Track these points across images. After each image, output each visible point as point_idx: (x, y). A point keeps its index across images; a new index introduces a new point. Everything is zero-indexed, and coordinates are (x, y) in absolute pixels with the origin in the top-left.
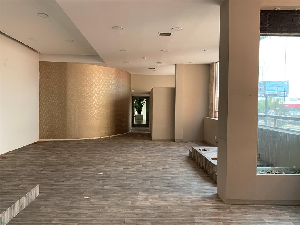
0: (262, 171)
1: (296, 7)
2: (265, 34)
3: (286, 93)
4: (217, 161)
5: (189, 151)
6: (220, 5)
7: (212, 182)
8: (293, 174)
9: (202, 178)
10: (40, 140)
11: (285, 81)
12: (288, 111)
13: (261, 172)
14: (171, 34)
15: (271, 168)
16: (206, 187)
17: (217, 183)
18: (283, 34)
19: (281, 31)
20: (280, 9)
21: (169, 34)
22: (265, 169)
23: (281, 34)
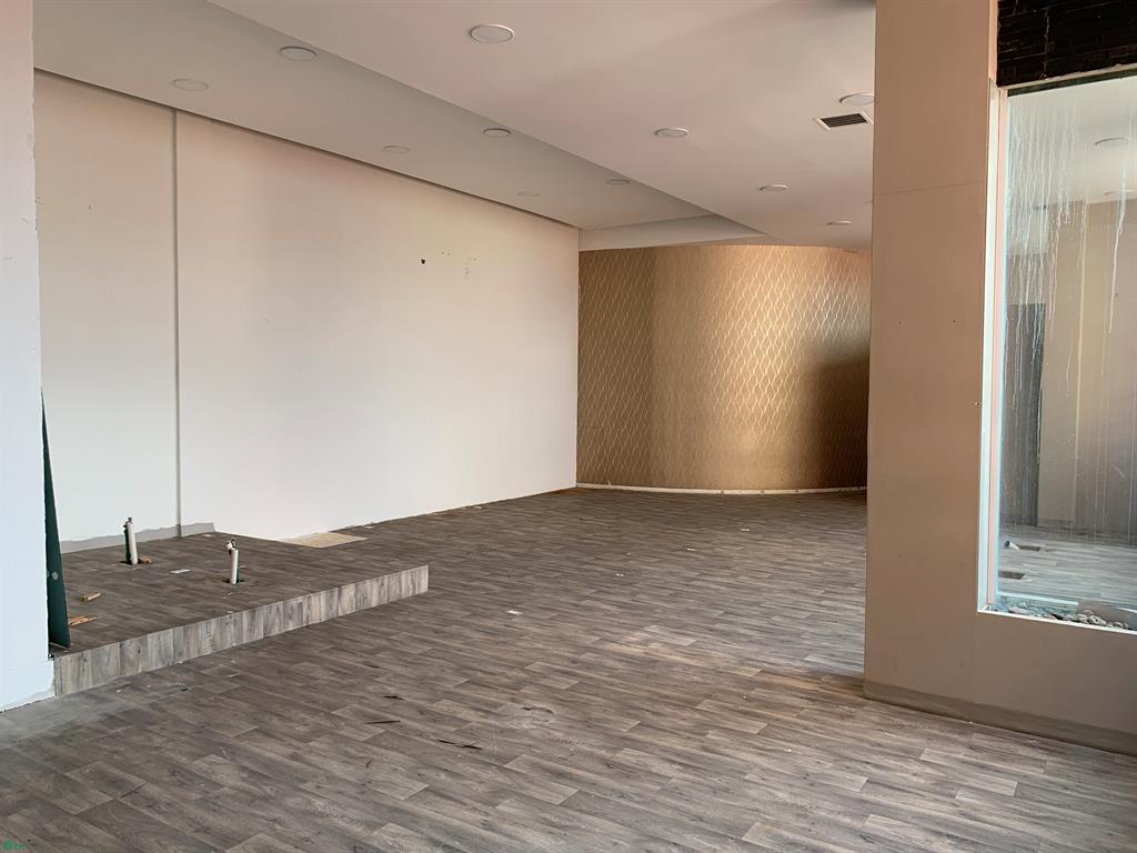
10: (581, 485)
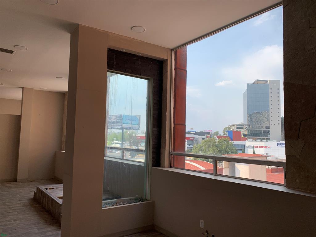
0: (108, 205)
1: (137, 52)
2: (113, 71)
3: (138, 126)
4: (61, 200)
5: (33, 192)
6: (71, 34)
7: (56, 226)
8: (135, 203)
9: (46, 222)
11: (138, 116)
12: (140, 142)
13: (106, 206)
14: (13, 51)
15: (116, 200)
16: (48, 234)
17: (61, 226)
18: (128, 74)
19: (126, 70)
20: (125, 51)
21: (11, 52)
22: (111, 201)
23: (126, 73)
